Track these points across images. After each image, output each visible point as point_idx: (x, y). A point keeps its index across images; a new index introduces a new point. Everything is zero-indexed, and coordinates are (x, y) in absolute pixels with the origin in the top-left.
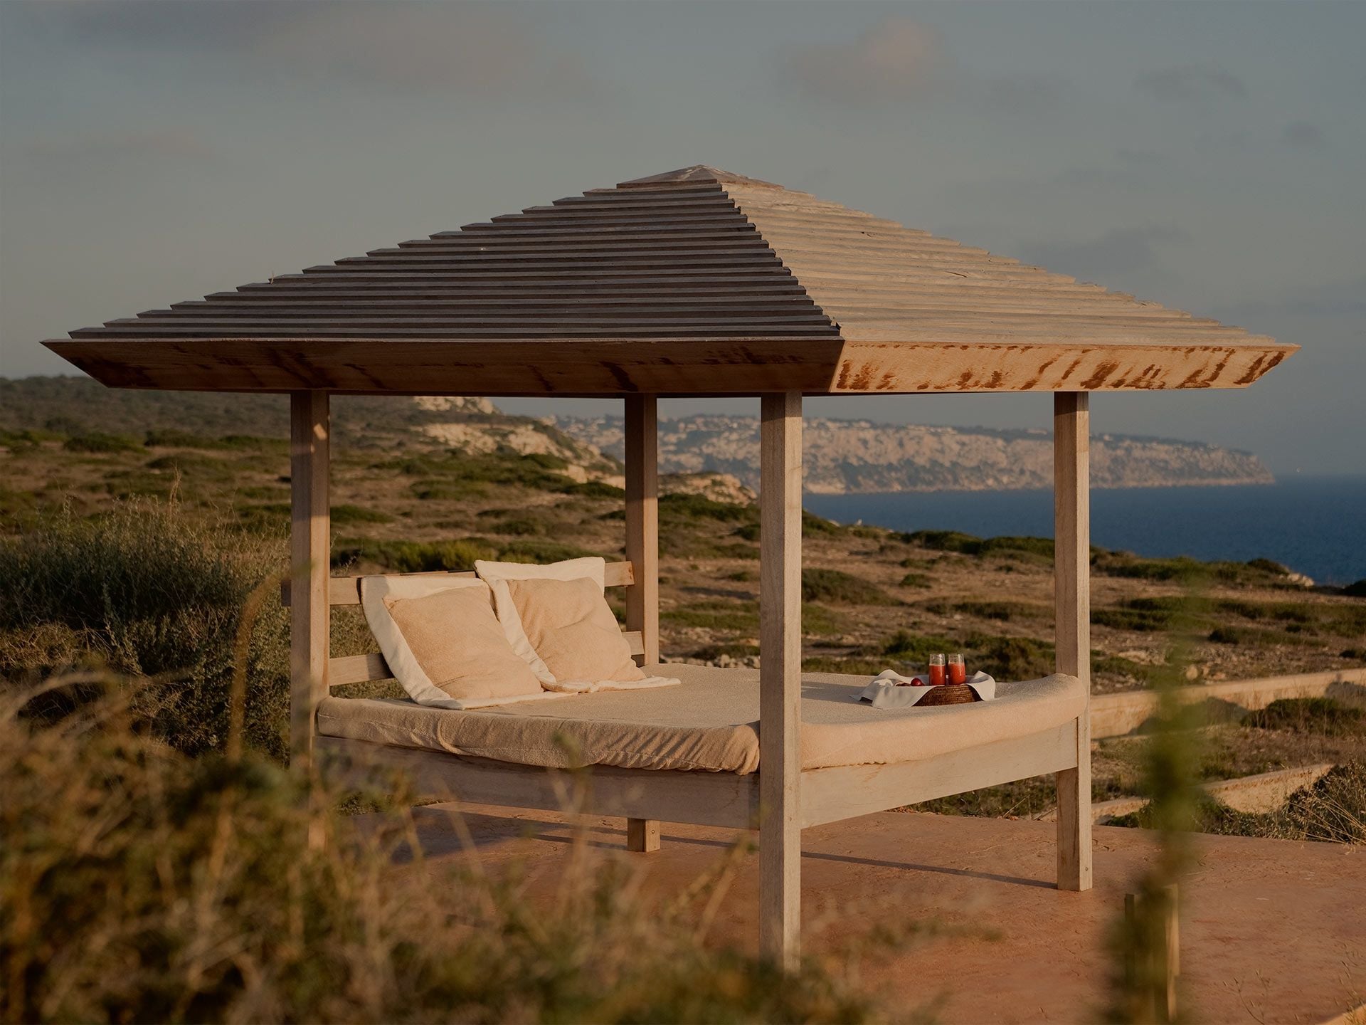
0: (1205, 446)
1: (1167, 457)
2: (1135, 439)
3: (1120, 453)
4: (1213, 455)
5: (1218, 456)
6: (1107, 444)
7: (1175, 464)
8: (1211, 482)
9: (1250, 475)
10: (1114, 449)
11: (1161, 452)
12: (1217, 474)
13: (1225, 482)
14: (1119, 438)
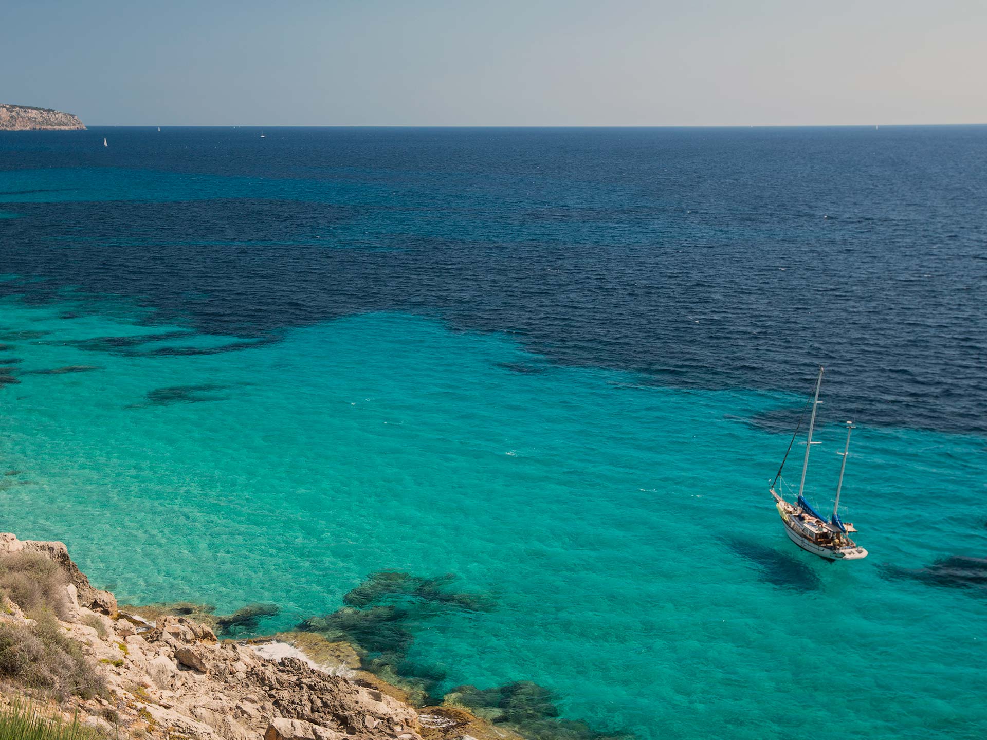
0: (53, 111)
1: (36, 116)
2: (21, 107)
3: (14, 114)
4: (57, 116)
5: (59, 116)
6: (7, 109)
7: (40, 119)
8: (57, 128)
9: (74, 125)
10: (11, 112)
11: (34, 114)
12: (60, 125)
13: (63, 128)
14: (14, 107)
